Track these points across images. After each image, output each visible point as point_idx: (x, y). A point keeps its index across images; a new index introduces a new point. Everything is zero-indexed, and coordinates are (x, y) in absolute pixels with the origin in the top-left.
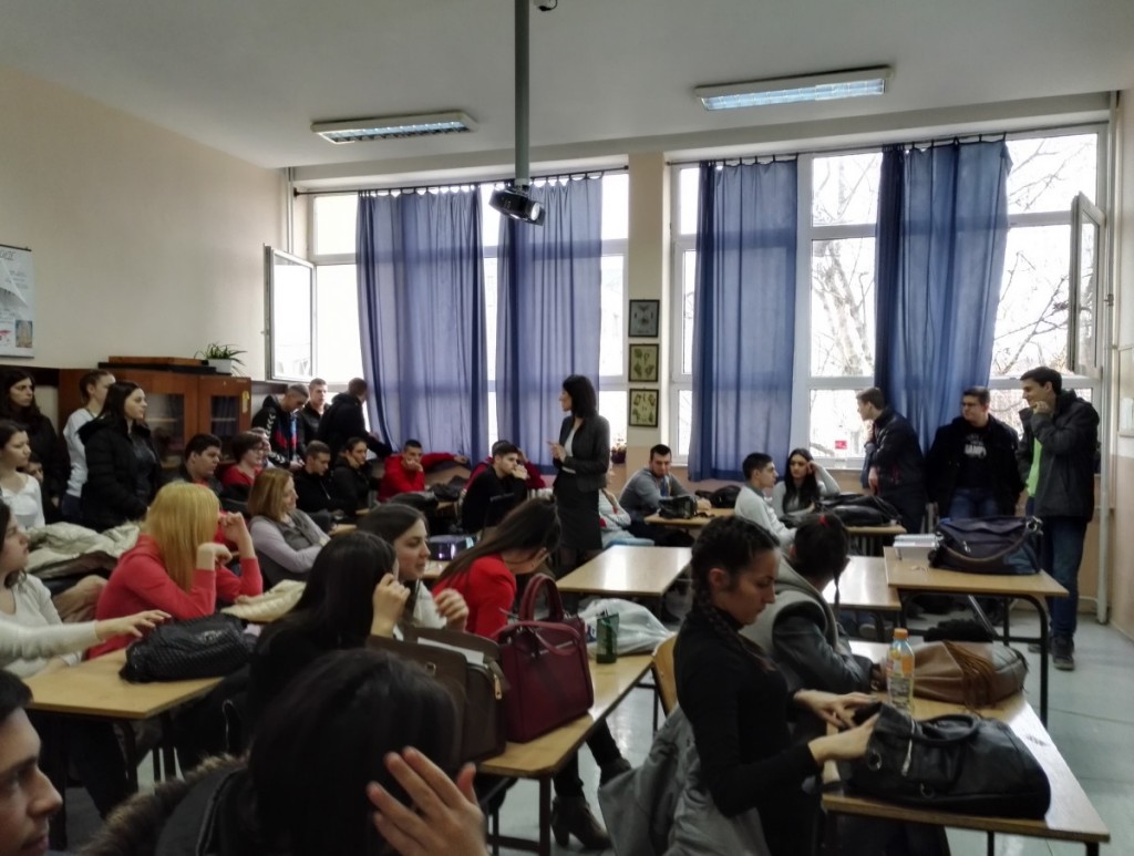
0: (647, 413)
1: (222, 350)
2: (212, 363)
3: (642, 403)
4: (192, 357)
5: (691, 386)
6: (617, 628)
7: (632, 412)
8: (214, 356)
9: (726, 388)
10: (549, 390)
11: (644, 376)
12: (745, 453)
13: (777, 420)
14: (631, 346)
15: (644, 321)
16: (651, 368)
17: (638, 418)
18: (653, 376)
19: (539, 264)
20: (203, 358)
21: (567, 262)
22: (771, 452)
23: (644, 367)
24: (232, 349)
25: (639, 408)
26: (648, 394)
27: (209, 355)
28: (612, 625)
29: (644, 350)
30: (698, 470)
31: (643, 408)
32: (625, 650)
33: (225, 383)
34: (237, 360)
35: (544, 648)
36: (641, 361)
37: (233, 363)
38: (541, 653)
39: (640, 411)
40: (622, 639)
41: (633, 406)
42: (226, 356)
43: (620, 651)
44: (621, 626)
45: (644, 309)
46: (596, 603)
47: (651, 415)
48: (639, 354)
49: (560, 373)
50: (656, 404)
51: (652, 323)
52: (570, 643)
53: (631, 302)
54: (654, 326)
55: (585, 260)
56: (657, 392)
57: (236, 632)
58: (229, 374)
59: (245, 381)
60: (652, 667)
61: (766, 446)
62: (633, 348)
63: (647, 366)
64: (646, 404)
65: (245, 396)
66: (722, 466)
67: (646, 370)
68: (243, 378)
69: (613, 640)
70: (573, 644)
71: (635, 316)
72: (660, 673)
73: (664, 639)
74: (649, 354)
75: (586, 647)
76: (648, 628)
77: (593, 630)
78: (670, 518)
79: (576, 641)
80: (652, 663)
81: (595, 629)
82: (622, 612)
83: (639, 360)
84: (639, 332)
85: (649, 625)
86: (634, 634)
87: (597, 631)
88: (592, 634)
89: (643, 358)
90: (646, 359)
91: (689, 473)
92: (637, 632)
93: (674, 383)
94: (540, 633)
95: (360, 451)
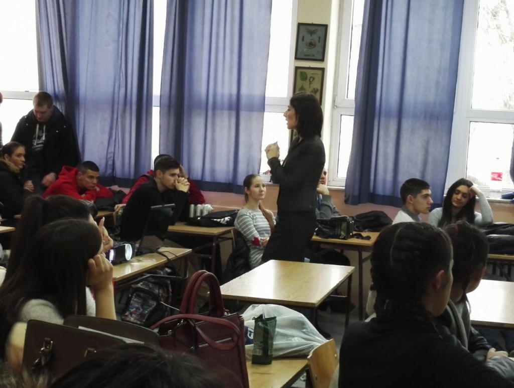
5: (353, 112)
6: (274, 331)
9: (388, 116)
10: (214, 108)
12: (403, 179)
13: (436, 150)
14: (297, 68)
15: (311, 45)
16: (315, 90)
22: (428, 179)
23: (308, 88)
28: (269, 328)
29: (309, 72)
30: (356, 193)
32: (281, 353)
35: (204, 342)
36: (306, 84)
38: (200, 346)
40: (278, 342)
43: (275, 354)
44: (277, 330)
45: (311, 33)
46: (254, 307)
48: (304, 78)
49: (226, 92)
51: (319, 47)
52: (230, 338)
53: (300, 25)
54: (321, 51)
60: (306, 370)
61: (423, 174)
62: (299, 71)
63: (311, 89)
66: (380, 191)
69: (269, 342)
70: (232, 340)
71: (303, 40)
72: (315, 374)
73: (319, 345)
74: (314, 79)
75: (244, 347)
76: (304, 333)
77: (250, 331)
78: (327, 238)
79: (236, 338)
80: (307, 366)
81: (253, 331)
82: (279, 316)
83: (304, 82)
84: (306, 55)
85: (304, 330)
86: (290, 338)
87: (255, 333)
88: (250, 335)
89: (308, 81)
90: (310, 83)
91: (345, 196)
92: (293, 336)
93: (337, 107)
94: (199, 327)
95: (19, 155)
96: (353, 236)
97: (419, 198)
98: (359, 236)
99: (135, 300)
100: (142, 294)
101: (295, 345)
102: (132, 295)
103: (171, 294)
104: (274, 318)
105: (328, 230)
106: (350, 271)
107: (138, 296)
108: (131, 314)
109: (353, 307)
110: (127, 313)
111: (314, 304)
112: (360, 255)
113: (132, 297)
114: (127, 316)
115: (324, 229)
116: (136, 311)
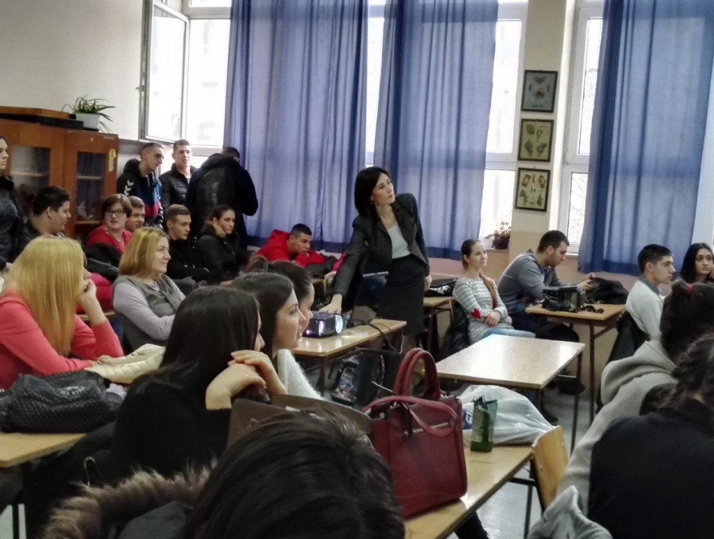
0: (536, 195)
1: (91, 104)
2: (80, 117)
3: (531, 185)
4: (60, 110)
5: (587, 169)
6: (495, 415)
7: (519, 194)
8: (82, 111)
9: (626, 173)
10: (430, 166)
11: (535, 155)
12: (641, 244)
13: (680, 213)
14: (523, 121)
15: (539, 94)
16: (544, 146)
17: (525, 201)
18: (544, 155)
19: (427, 26)
20: (71, 112)
21: (458, 26)
22: (671, 246)
23: (535, 145)
24: (100, 103)
25: (527, 189)
26: (538, 174)
27: (77, 109)
28: (489, 411)
29: (537, 126)
30: (589, 260)
31: (533, 191)
32: (502, 440)
33: (92, 139)
34: (105, 116)
35: (418, 426)
36: (533, 138)
37: (101, 119)
38: (415, 431)
39: (528, 194)
40: (500, 428)
41: (521, 188)
42: (94, 111)
43: (496, 441)
44: (499, 414)
45: (540, 81)
46: (473, 389)
47: (540, 197)
48: (531, 131)
49: (444, 147)
50: (547, 186)
51: (548, 97)
52: (446, 424)
53: (527, 72)
54: (550, 100)
55: (478, 25)
56: (549, 172)
57: (99, 390)
58: (96, 130)
59: (112, 138)
60: (531, 460)
61: (666, 238)
62: (525, 123)
63: (538, 145)
64: (536, 186)
65: (112, 153)
66: (615, 258)
67: (538, 148)
68: (109, 135)
69: (490, 427)
70: (450, 425)
71: (530, 89)
72: (540, 466)
73: (545, 432)
74: (542, 132)
75: (461, 433)
76: (527, 418)
77: (469, 416)
78: (555, 310)
79: (452, 423)
80: (531, 455)
81: (471, 415)
82: (500, 399)
83: (531, 136)
84: (533, 106)
85: (528, 415)
86: (512, 424)
87: (474, 417)
88: (469, 420)
89: (535, 135)
90: (538, 136)
91: (579, 264)
92: (516, 422)
93: (568, 164)
94: (414, 410)
95: (228, 220)
96: (583, 309)
97: (660, 265)
98: (591, 309)
99: (346, 375)
100: (353, 370)
101: (518, 431)
102: (342, 370)
103: (384, 370)
104: (495, 402)
105: (555, 302)
106: (579, 349)
107: (349, 371)
108: (341, 391)
109: (582, 388)
110: (337, 390)
111: (539, 385)
112: (592, 330)
113: (342, 372)
114: (337, 393)
115: (552, 301)
116: (347, 388)
